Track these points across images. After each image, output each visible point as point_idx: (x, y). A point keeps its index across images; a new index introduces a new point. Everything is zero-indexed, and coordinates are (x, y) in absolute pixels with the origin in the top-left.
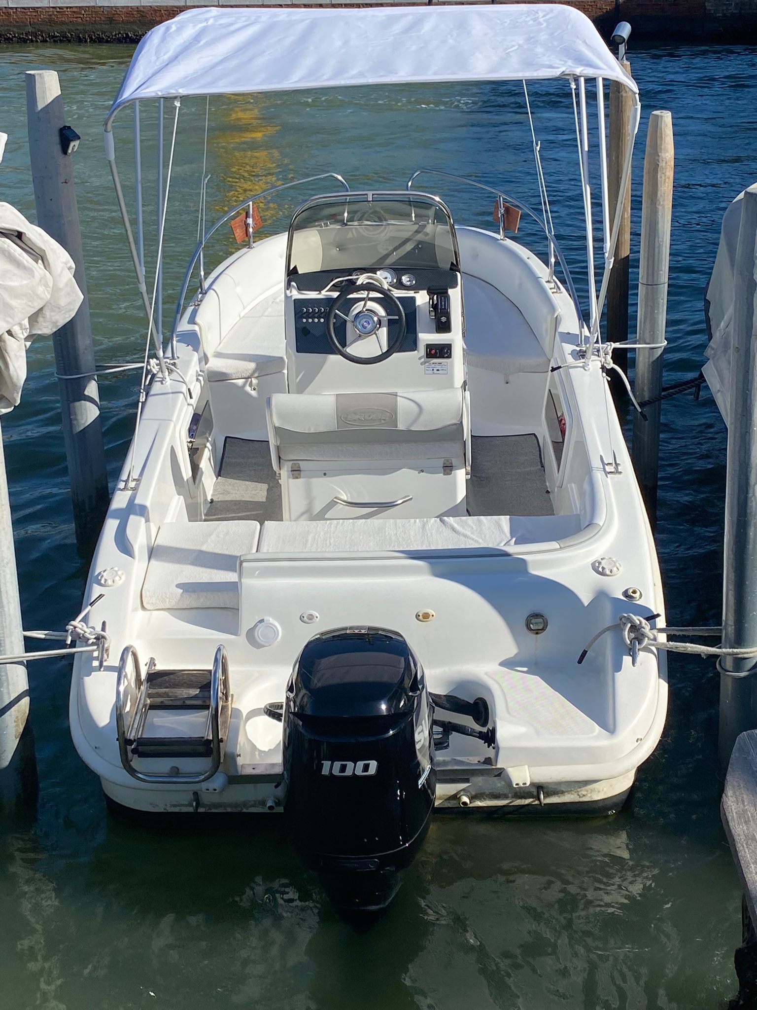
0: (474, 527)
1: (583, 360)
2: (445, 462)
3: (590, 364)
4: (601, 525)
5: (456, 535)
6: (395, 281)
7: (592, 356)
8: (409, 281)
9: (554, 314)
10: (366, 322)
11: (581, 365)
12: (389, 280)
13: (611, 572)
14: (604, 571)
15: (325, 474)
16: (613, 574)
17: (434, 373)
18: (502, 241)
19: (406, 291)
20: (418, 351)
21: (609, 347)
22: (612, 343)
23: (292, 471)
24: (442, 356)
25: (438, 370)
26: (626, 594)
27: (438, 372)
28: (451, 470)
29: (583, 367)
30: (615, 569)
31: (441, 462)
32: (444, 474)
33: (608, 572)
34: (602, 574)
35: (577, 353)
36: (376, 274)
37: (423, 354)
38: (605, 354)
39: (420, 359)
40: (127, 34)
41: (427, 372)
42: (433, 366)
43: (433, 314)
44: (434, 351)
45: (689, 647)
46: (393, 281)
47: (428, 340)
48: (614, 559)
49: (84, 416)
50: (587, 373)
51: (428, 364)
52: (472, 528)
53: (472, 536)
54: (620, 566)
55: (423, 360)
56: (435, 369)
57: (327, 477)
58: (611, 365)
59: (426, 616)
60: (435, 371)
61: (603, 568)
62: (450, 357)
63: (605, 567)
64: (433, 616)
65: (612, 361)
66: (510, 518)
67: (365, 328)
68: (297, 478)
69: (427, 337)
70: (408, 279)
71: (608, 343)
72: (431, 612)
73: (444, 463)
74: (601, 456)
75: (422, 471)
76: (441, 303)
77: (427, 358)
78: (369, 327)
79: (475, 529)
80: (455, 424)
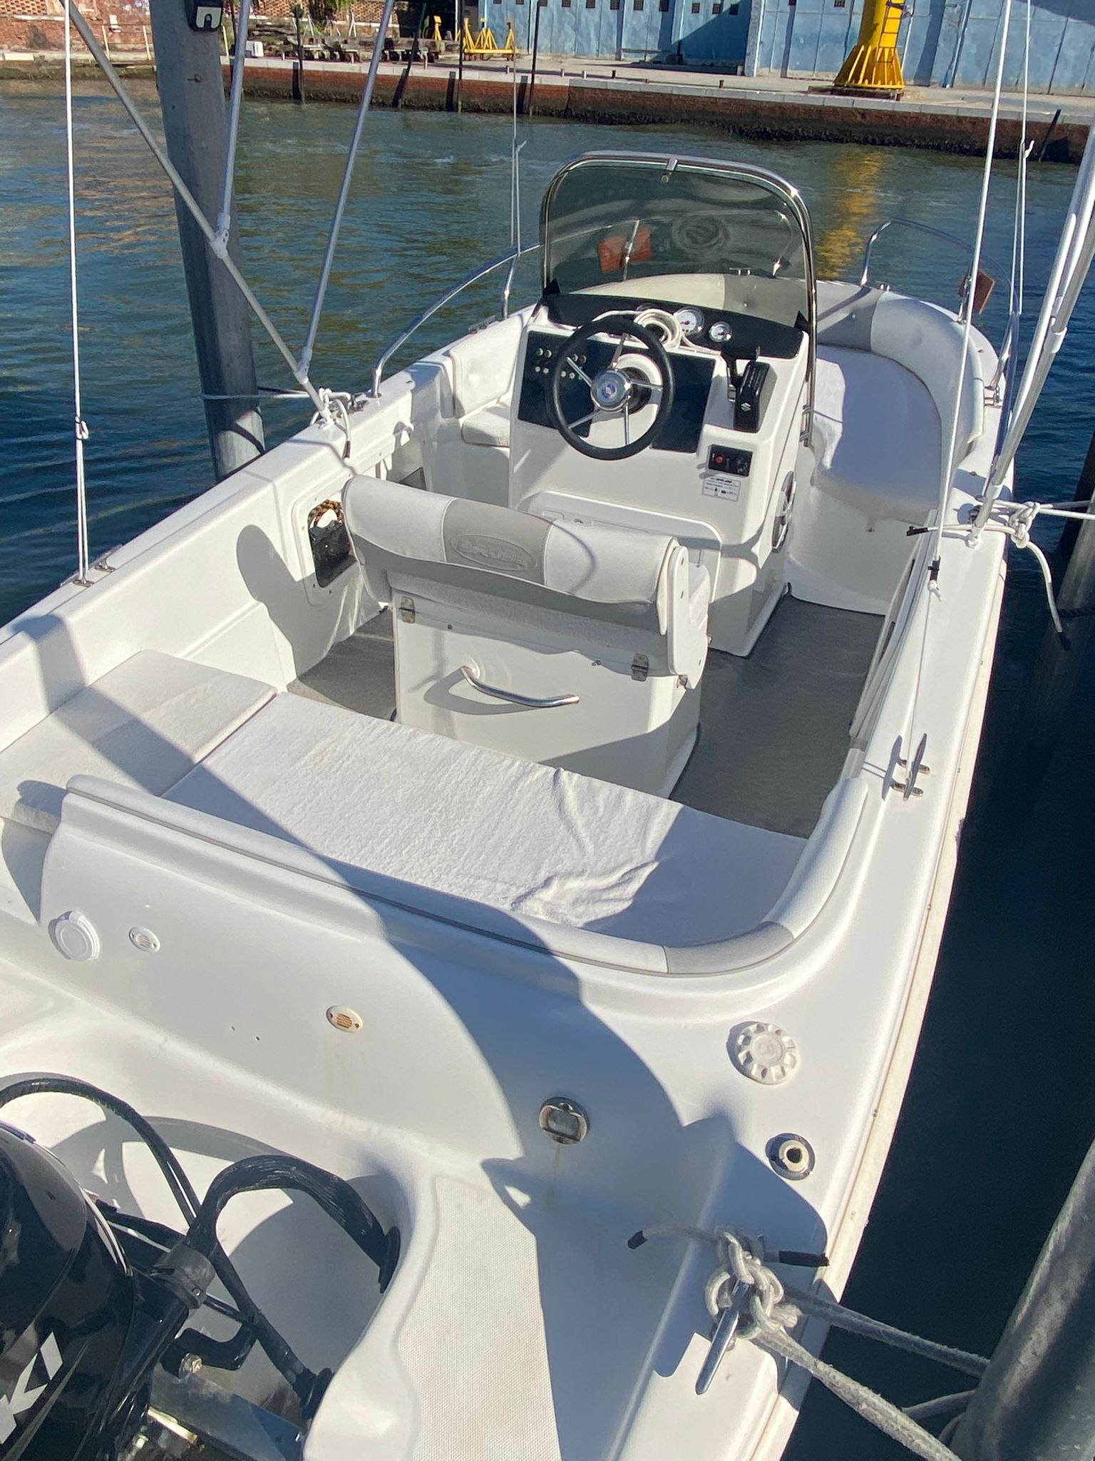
0: (601, 809)
1: (969, 526)
2: (637, 659)
3: (979, 535)
4: (796, 935)
5: (556, 817)
6: (700, 328)
7: (990, 521)
8: (722, 334)
9: (968, 438)
10: (609, 386)
11: (965, 534)
12: (691, 327)
13: (764, 1073)
14: (749, 1066)
15: (450, 627)
16: (766, 1080)
17: (716, 495)
18: (957, 324)
19: (708, 350)
20: (698, 455)
21: (1031, 510)
22: (1038, 504)
23: (402, 609)
24: (733, 471)
25: (723, 492)
26: (773, 1148)
27: (723, 495)
28: (645, 675)
29: (966, 539)
30: (774, 1071)
31: (630, 657)
32: (633, 679)
33: (755, 1071)
34: (743, 1070)
35: (969, 512)
36: (672, 314)
37: (705, 461)
38: (1020, 522)
39: (699, 467)
40: (765, 129)
41: (706, 491)
42: (717, 483)
43: (734, 395)
44: (721, 458)
45: (865, 1400)
46: (696, 328)
47: (716, 439)
48: (785, 1039)
49: (232, 457)
50: (971, 551)
51: (709, 479)
52: (596, 812)
53: (583, 832)
54: (793, 1065)
55: (703, 470)
56: (720, 489)
57: (454, 631)
58: (1025, 542)
59: (344, 1023)
60: (719, 494)
61: (749, 1058)
62: (746, 473)
63: (754, 1054)
64: (357, 1026)
65: (1028, 536)
66: (681, 812)
67: (607, 396)
68: (409, 622)
69: (716, 434)
70: (722, 331)
71: (1031, 504)
72: (357, 1017)
73: (635, 661)
74: (899, 740)
75: (598, 663)
76: (749, 377)
77: (710, 468)
78: (613, 396)
79: (600, 814)
80: (645, 604)
